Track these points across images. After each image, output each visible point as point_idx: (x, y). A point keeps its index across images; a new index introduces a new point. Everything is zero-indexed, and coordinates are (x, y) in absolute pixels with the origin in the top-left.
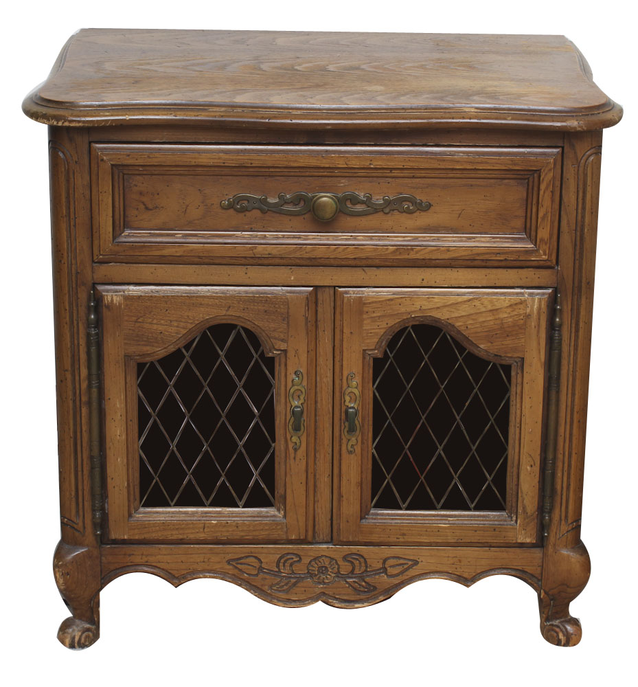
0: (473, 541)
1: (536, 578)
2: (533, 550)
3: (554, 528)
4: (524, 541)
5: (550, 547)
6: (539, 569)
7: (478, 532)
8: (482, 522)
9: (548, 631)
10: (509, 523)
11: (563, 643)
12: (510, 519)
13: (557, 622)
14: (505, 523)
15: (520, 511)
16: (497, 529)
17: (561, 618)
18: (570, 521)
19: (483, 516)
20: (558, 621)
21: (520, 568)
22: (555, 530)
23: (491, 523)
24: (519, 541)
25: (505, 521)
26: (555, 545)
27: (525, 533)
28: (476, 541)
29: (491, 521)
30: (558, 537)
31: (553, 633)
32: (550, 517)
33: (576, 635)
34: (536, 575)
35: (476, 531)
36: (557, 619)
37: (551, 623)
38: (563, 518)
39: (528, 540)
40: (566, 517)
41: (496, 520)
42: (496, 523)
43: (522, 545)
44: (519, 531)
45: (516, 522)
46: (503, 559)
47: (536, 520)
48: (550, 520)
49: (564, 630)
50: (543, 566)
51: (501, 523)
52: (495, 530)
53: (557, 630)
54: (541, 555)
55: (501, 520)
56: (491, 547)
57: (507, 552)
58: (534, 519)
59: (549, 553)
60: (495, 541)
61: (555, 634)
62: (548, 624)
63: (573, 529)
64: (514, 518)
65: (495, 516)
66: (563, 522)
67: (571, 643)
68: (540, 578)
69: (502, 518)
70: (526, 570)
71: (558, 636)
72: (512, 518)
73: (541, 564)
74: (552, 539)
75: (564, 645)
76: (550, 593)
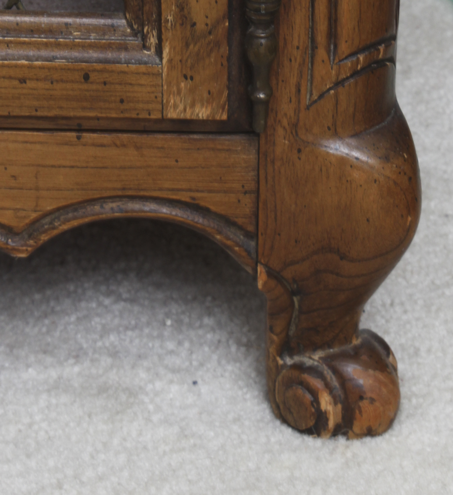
0: (16, 112)
1: (240, 228)
2: (225, 140)
3: (290, 73)
4: (188, 116)
5: (280, 132)
6: (247, 202)
7: (29, 84)
8: (44, 53)
9: (289, 383)
10: (137, 55)
11: (331, 424)
12: (137, 42)
13: (314, 359)
14: (123, 55)
15: (169, 16)
16: (93, 76)
17: (330, 347)
18: (344, 48)
19: (50, 31)
20: (317, 355)
21: (184, 197)
22: (293, 81)
23: (75, 54)
24: (172, 114)
25: (124, 47)
26: (295, 126)
27: (192, 91)
28: (26, 113)
29: (73, 46)
30: (306, 100)
31: (300, 391)
32: (274, 37)
33: (372, 400)
34: (240, 221)
35: (23, 81)
36: (315, 347)
37: (297, 359)
38: (321, 39)
39: (202, 113)
40: (333, 35)
41: (92, 46)
42: (94, 54)
43: (184, 127)
44: (169, 84)
45: (159, 52)
46: (123, 168)
47: (224, 49)
48: (274, 49)
49: (335, 383)
50: (258, 191)
51: (110, 55)
52: (86, 77)
53: (317, 383)
54: (252, 157)
55: (109, 47)
56: (80, 130)
57: (138, 148)
58: (218, 44)
59: (278, 150)
60: (92, 114)
61: (309, 397)
62: (289, 361)
63: (355, 73)
64: (153, 40)
65: (89, 29)
66: (321, 53)
67: (356, 428)
68: (251, 228)
69: (114, 38)
70: (202, 204)
71: (316, 401)
72: (144, 38)
73: (252, 186)
74: (286, 108)
75: (337, 432)
76: (288, 274)
